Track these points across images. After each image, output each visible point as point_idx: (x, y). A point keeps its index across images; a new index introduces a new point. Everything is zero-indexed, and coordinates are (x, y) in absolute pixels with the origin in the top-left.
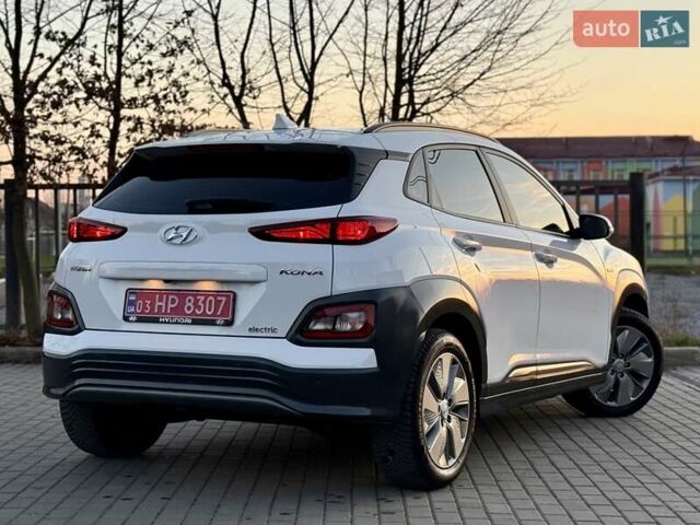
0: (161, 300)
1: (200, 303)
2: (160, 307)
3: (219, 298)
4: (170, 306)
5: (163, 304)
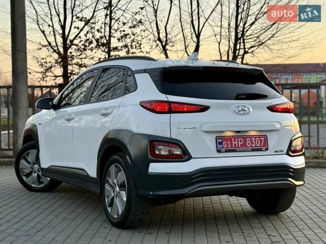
0: (235, 141)
1: (253, 141)
2: (235, 144)
3: (261, 138)
4: (239, 143)
5: (236, 143)
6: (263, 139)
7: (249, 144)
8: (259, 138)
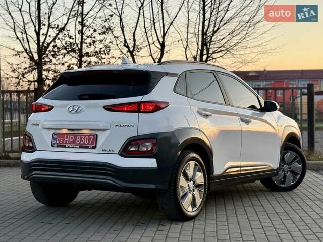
2: (66, 141)
4: (70, 140)
6: (92, 137)
7: (78, 141)
8: (89, 136)
